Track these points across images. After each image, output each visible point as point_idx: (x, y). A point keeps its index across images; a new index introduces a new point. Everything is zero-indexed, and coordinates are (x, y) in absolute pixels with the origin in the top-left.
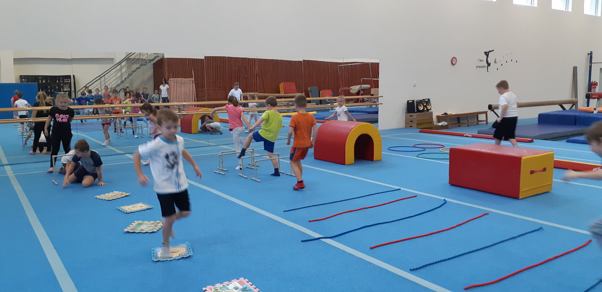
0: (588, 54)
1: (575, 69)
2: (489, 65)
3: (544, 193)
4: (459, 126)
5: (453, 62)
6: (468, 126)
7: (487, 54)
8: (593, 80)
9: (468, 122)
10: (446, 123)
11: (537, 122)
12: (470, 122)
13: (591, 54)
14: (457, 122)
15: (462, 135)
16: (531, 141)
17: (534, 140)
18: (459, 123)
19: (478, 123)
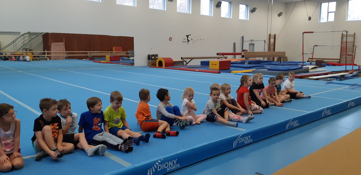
0: (242, 37)
1: (234, 44)
2: (189, 41)
5: (170, 39)
7: (187, 36)
8: (244, 49)
11: (200, 64)
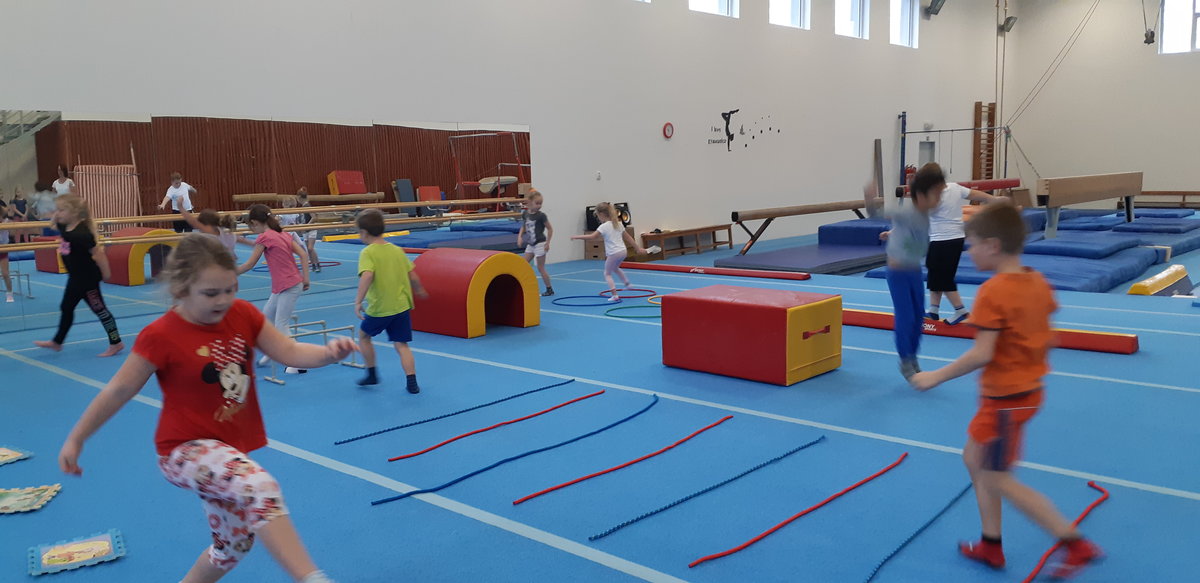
0: (899, 117)
1: (878, 143)
2: (731, 137)
3: (826, 372)
4: (683, 253)
5: (667, 132)
6: (698, 252)
7: (726, 117)
8: (908, 163)
9: (698, 244)
10: (659, 249)
11: (817, 242)
12: (701, 244)
13: (903, 117)
14: (679, 246)
15: (687, 271)
16: (807, 278)
17: (812, 275)
18: (682, 247)
19: (715, 247)
